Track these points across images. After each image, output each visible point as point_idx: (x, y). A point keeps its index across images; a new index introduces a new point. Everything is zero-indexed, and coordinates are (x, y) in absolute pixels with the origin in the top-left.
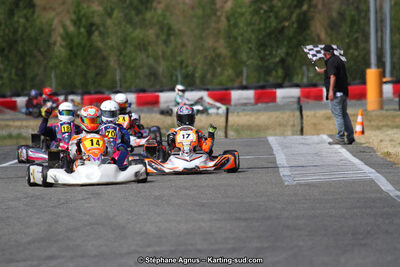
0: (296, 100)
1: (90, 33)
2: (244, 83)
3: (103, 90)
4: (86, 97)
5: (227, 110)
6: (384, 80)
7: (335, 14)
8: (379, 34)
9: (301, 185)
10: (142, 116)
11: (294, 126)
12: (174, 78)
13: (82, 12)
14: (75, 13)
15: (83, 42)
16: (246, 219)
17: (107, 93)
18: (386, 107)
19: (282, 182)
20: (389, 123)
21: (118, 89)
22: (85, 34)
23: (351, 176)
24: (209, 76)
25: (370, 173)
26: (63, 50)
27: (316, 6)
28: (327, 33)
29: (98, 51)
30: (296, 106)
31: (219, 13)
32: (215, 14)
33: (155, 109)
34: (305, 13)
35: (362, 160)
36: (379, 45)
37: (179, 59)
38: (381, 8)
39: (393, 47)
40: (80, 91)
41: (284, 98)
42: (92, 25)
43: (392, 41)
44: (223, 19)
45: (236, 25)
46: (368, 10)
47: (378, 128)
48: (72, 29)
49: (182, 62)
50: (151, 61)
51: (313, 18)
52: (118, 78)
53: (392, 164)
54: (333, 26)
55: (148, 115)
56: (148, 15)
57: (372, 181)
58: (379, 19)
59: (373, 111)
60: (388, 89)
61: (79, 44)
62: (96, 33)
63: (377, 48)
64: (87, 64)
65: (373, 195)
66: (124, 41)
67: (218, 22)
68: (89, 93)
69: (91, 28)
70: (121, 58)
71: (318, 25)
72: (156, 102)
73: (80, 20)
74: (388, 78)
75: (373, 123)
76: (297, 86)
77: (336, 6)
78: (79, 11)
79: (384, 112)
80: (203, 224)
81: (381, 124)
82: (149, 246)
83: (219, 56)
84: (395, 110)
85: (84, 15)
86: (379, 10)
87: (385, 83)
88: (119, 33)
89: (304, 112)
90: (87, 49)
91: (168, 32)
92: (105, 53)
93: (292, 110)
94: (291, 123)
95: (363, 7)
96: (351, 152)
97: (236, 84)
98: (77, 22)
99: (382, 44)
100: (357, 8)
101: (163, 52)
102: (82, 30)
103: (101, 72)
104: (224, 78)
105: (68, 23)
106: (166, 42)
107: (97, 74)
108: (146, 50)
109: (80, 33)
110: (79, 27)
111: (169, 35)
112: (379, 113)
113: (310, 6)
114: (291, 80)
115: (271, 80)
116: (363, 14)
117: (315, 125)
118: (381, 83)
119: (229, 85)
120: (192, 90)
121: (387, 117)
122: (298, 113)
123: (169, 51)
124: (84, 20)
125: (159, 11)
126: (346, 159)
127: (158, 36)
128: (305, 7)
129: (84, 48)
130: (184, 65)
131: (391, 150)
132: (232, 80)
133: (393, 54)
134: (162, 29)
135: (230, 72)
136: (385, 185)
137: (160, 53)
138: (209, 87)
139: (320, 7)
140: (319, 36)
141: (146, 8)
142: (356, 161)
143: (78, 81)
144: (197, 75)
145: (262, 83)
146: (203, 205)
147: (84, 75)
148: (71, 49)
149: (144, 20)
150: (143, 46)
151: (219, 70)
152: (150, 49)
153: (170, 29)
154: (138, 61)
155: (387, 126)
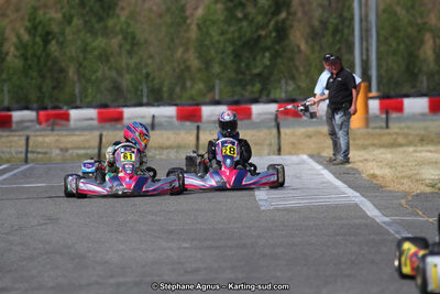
0: (273, 117)
1: (46, 42)
2: (217, 98)
3: (61, 105)
4: (42, 113)
5: (198, 128)
6: (370, 95)
7: (316, 23)
8: (364, 44)
9: (278, 210)
10: (104, 133)
11: (270, 145)
12: (139, 93)
13: (38, 20)
14: (29, 20)
15: (39, 52)
16: (218, 248)
17: (65, 108)
18: (372, 125)
19: (258, 207)
20: (376, 142)
21: (78, 103)
22: (41, 43)
23: (333, 200)
24: (178, 90)
25: (354, 196)
26: (17, 61)
27: (295, 14)
28: (307, 43)
29: (55, 62)
30: (273, 123)
31: (189, 21)
32: (185, 22)
33: (119, 126)
34: (284, 21)
35: (345, 182)
36: (364, 57)
37: (144, 71)
38: (367, 16)
39: (379, 59)
40: (35, 106)
41: (260, 114)
42: (48, 33)
43: (378, 52)
44: (194, 27)
45: (208, 34)
46: (352, 19)
47: (364, 147)
48: (26, 37)
49: (148, 75)
50: (114, 74)
51: (292, 26)
52: (77, 91)
53: (379, 188)
54: (315, 35)
55: (111, 133)
56: (111, 22)
57: (356, 205)
58: (364, 28)
59: (359, 129)
60: (374, 105)
61: (34, 55)
62: (54, 42)
63: (362, 61)
64: (43, 77)
65: (357, 222)
66: (84, 51)
67: (188, 30)
68: (45, 109)
69: (47, 37)
70: (81, 70)
71: (298, 34)
72: (119, 118)
73: (35, 28)
74: (374, 93)
75: (357, 142)
76: (274, 101)
77: (317, 13)
78: (35, 19)
79: (370, 130)
80: (171, 253)
81: (366, 143)
82: (112, 276)
83: (188, 68)
84: (381, 128)
85: (40, 22)
86: (364, 19)
87: (372, 98)
88: (79, 42)
89: (282, 130)
90: (42, 60)
91: (132, 43)
92: (63, 65)
93: (269, 128)
94: (268, 142)
95: (346, 14)
96: (334, 174)
97: (208, 99)
98: (32, 30)
99: (368, 56)
100: (341, 15)
101: (128, 65)
102: (38, 39)
103: (58, 85)
104: (194, 92)
105: (22, 31)
106: (130, 53)
107: (54, 88)
108: (108, 61)
109: (35, 43)
110: (34, 36)
111: (133, 45)
112: (364, 131)
113: (289, 13)
114: (268, 95)
115: (247, 95)
116: (347, 23)
117: (293, 144)
118: (367, 98)
119: (200, 100)
120: (158, 106)
121: (372, 135)
122: (275, 131)
123: (133, 62)
124: (40, 28)
125: (123, 19)
126: (328, 182)
127: (121, 46)
128: (283, 15)
129: (39, 58)
130: (150, 79)
131: (378, 172)
132: (204, 95)
133: (379, 67)
134: (125, 38)
135: (200, 86)
136: (371, 210)
137: (124, 65)
138: (178, 102)
139: (300, 14)
140: (299, 47)
141: (108, 15)
142: (338, 183)
143: (33, 96)
144: (165, 89)
145: (236, 98)
146: (171, 232)
147: (40, 88)
148: (26, 59)
149: (106, 27)
150: (104, 57)
151: (189, 84)
152: (112, 60)
153: (134, 38)
154: (99, 74)
155: (374, 145)
